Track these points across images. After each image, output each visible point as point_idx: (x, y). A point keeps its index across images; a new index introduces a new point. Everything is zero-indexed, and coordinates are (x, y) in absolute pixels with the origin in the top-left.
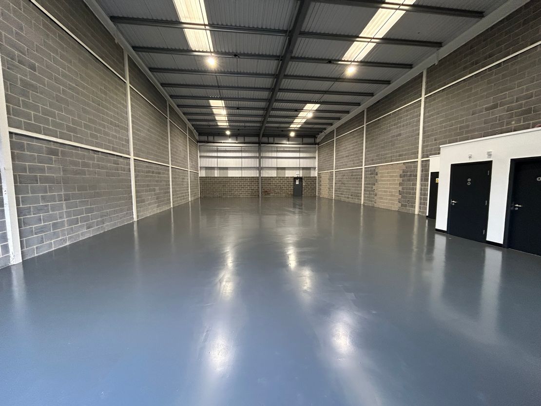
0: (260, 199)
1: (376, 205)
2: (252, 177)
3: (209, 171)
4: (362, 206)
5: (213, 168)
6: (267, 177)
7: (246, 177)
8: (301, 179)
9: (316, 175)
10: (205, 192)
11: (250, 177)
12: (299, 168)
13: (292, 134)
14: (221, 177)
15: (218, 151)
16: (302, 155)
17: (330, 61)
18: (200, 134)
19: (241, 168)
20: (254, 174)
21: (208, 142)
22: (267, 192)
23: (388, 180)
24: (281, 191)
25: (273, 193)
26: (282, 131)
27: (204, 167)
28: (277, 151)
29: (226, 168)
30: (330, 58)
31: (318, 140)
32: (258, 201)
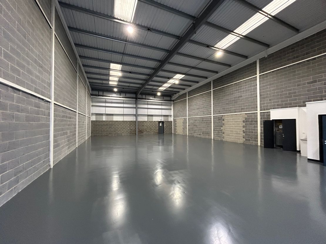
0: (137, 136)
1: (224, 140)
2: (131, 121)
3: (98, 116)
4: (212, 140)
5: (102, 114)
6: (141, 121)
7: (127, 121)
8: (163, 122)
9: (172, 120)
10: (95, 132)
11: (129, 121)
12: (161, 116)
13: (159, 94)
14: (108, 121)
15: (106, 102)
16: (163, 107)
17: (208, 46)
18: (93, 90)
19: (123, 115)
20: (133, 119)
21: (99, 96)
22: (141, 131)
23: (233, 124)
24: (151, 131)
25: (145, 132)
26: (153, 91)
27: (94, 114)
28: (148, 104)
29: (112, 115)
30: (208, 44)
31: (173, 99)
32: (136, 137)
